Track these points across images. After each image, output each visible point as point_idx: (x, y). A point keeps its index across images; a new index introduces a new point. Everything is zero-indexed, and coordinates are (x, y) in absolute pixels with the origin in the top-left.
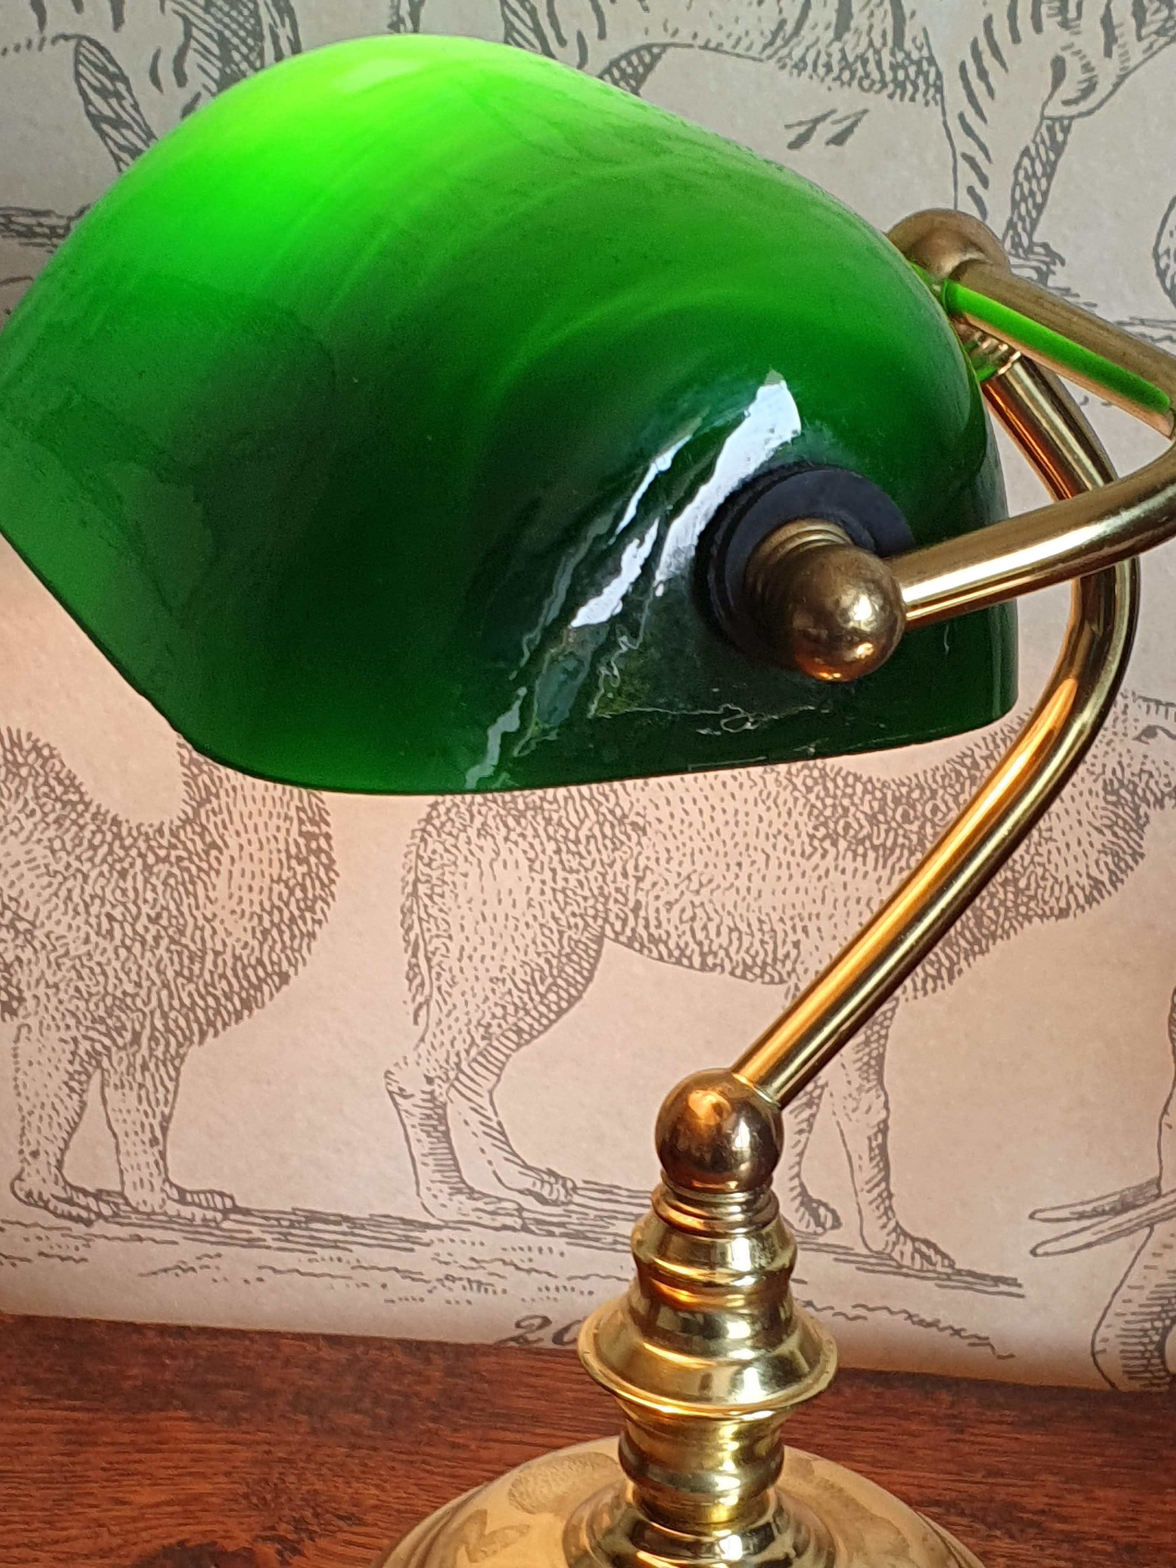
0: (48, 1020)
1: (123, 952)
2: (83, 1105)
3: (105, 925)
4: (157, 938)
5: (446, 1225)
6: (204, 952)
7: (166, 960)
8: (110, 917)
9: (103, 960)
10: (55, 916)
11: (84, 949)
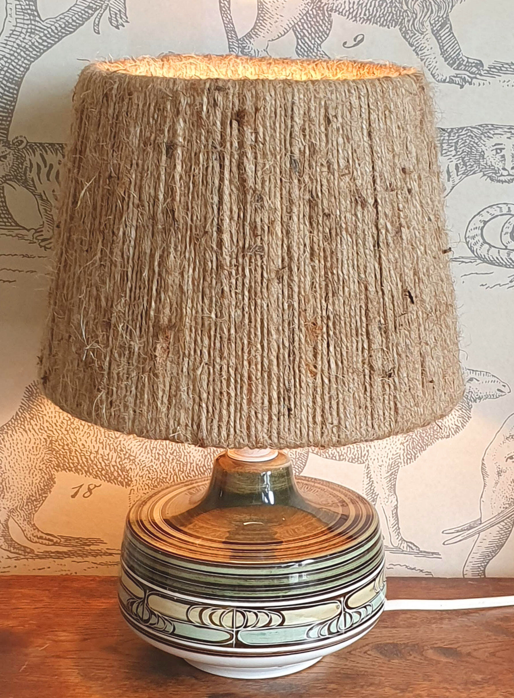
0: (140, 487)
1: (162, 465)
3: (157, 456)
4: (173, 459)
6: (187, 463)
7: (176, 467)
8: (158, 453)
9: (156, 467)
10: (142, 454)
11: (150, 464)
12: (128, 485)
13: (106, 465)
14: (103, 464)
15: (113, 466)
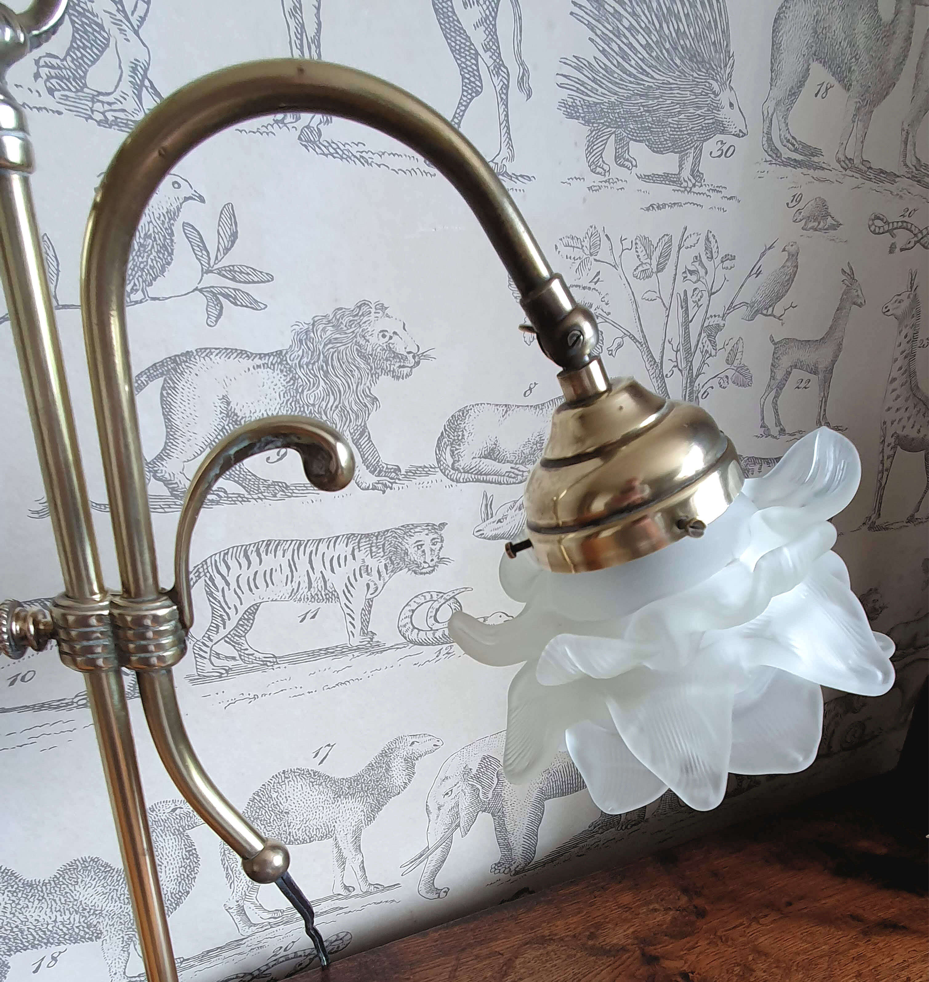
2: (129, 954)
3: (126, 901)
5: (249, 936)
8: (127, 898)
9: (127, 911)
10: (108, 905)
11: (120, 911)
12: (98, 938)
13: (68, 929)
14: (65, 930)
15: (77, 927)
